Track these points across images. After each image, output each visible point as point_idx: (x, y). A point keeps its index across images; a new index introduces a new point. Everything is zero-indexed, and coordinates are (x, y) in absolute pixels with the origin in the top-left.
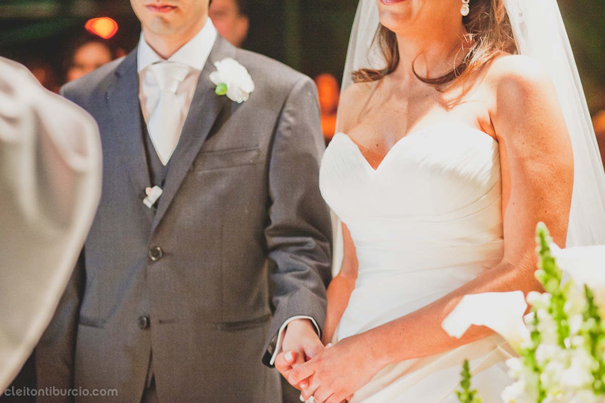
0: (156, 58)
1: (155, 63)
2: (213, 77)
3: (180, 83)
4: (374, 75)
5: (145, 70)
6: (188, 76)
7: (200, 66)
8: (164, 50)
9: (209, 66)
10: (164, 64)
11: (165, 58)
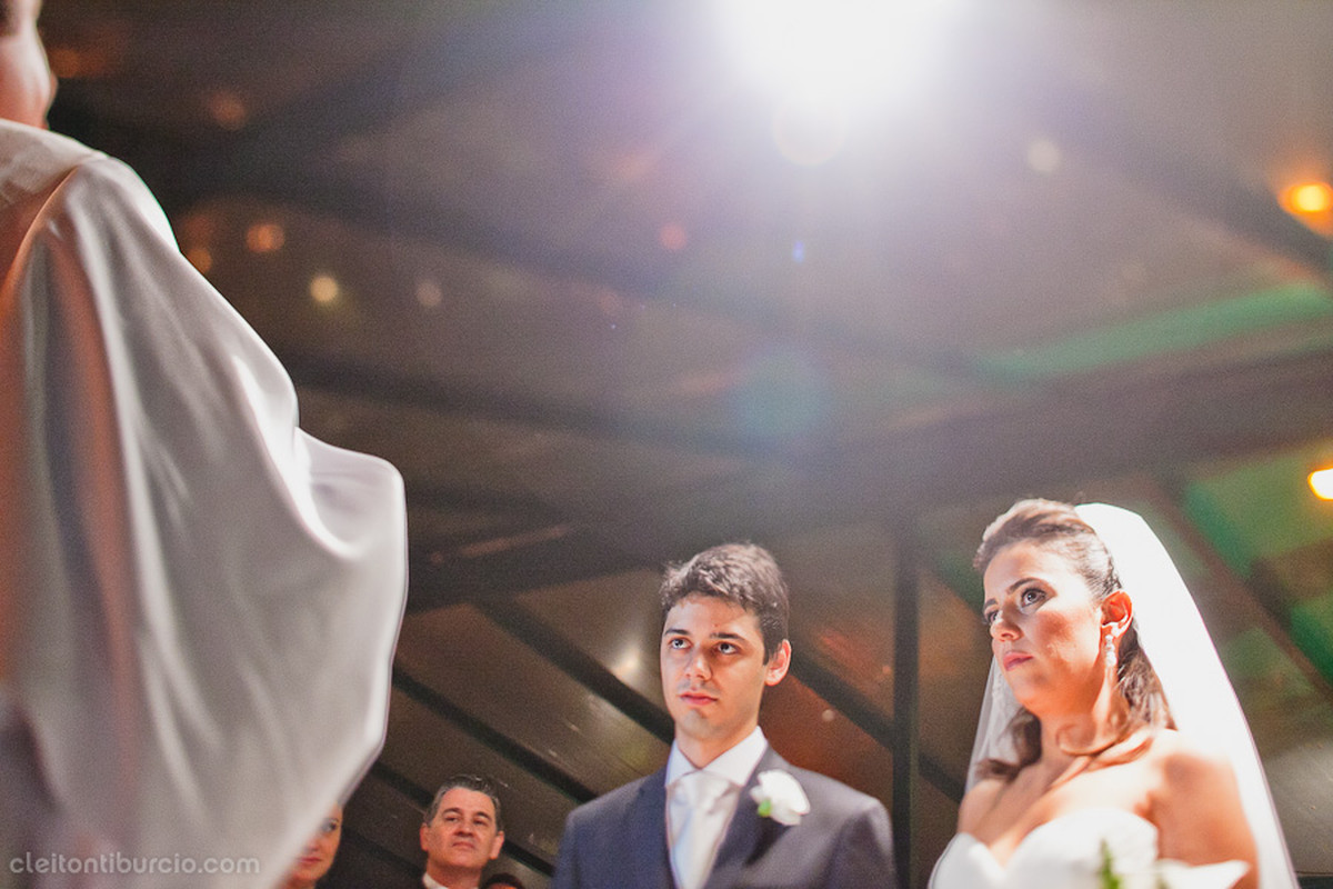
0: (689, 768)
1: (687, 774)
2: (756, 793)
3: (717, 800)
4: (999, 769)
5: (676, 784)
6: (727, 793)
7: (741, 780)
8: (698, 759)
9: (753, 780)
10: (698, 775)
11: (698, 768)
